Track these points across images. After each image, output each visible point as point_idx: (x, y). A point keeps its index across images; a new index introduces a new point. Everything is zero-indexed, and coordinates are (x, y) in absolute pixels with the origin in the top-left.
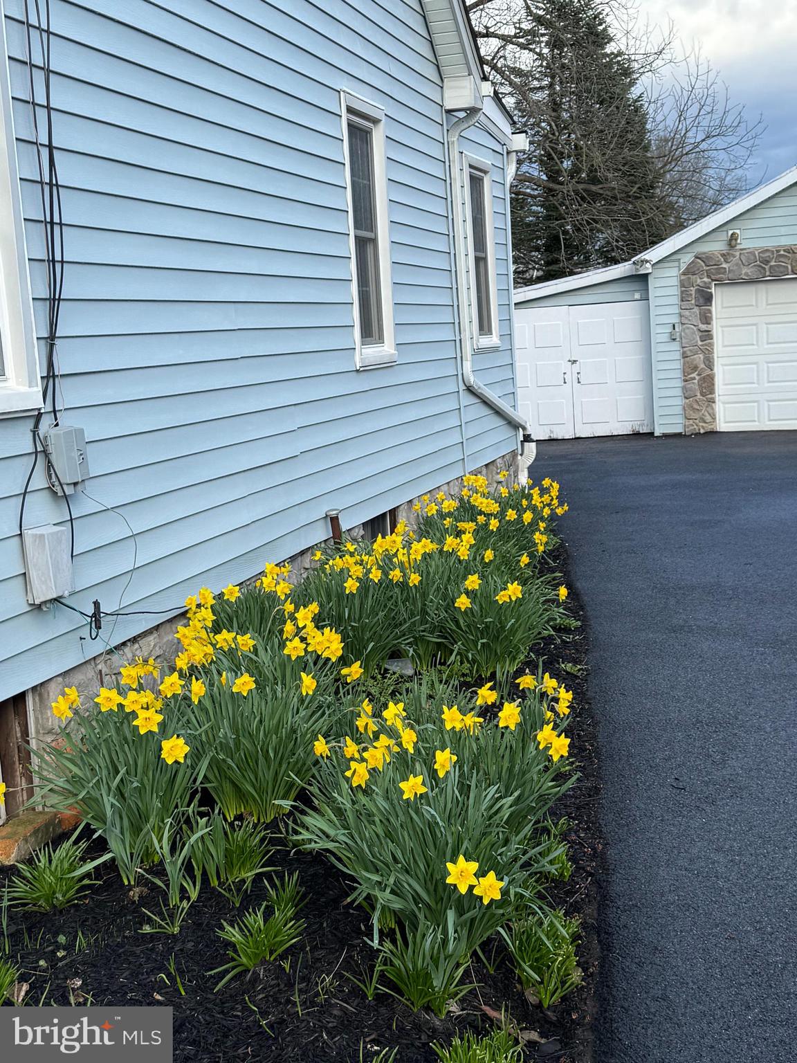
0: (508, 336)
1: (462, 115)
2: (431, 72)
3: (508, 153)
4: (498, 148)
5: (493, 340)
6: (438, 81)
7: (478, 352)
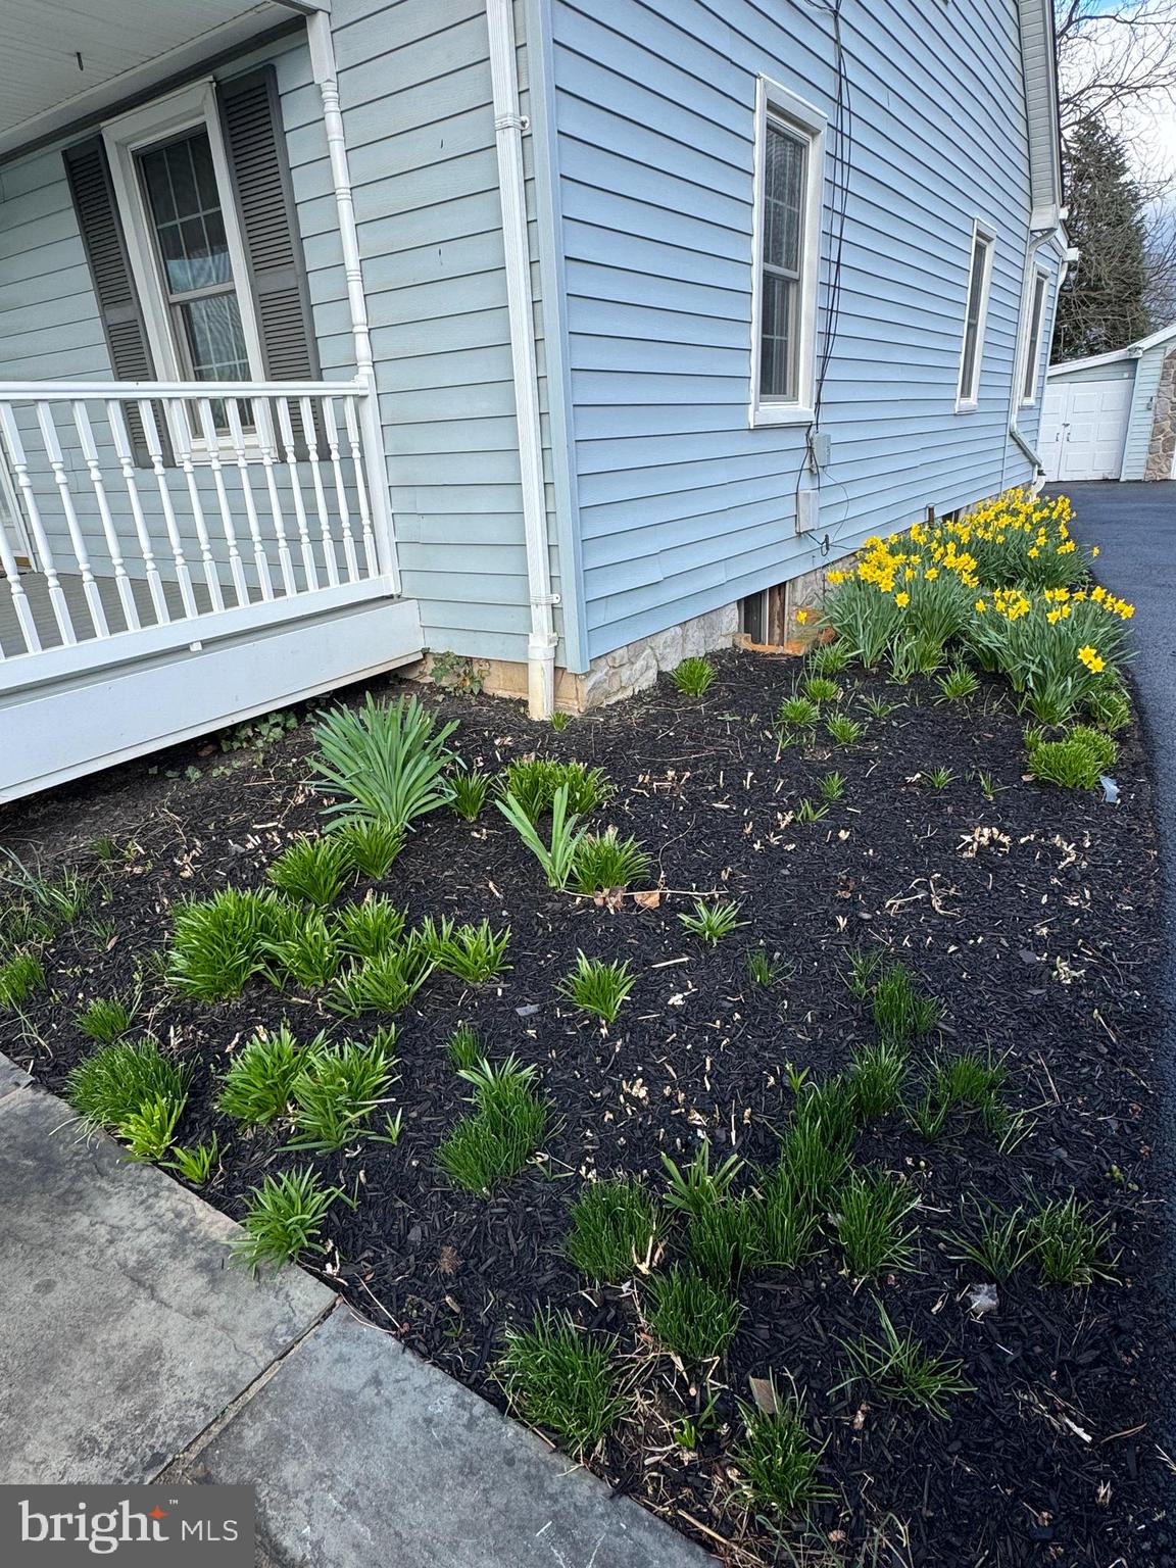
0: (1040, 399)
1: (1039, 234)
2: (1025, 202)
3: (1063, 262)
4: (1056, 258)
5: (1031, 401)
6: (1028, 208)
7: (1022, 408)
